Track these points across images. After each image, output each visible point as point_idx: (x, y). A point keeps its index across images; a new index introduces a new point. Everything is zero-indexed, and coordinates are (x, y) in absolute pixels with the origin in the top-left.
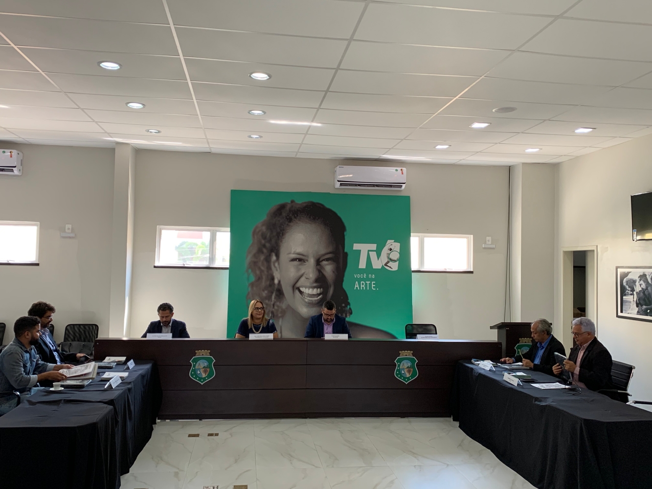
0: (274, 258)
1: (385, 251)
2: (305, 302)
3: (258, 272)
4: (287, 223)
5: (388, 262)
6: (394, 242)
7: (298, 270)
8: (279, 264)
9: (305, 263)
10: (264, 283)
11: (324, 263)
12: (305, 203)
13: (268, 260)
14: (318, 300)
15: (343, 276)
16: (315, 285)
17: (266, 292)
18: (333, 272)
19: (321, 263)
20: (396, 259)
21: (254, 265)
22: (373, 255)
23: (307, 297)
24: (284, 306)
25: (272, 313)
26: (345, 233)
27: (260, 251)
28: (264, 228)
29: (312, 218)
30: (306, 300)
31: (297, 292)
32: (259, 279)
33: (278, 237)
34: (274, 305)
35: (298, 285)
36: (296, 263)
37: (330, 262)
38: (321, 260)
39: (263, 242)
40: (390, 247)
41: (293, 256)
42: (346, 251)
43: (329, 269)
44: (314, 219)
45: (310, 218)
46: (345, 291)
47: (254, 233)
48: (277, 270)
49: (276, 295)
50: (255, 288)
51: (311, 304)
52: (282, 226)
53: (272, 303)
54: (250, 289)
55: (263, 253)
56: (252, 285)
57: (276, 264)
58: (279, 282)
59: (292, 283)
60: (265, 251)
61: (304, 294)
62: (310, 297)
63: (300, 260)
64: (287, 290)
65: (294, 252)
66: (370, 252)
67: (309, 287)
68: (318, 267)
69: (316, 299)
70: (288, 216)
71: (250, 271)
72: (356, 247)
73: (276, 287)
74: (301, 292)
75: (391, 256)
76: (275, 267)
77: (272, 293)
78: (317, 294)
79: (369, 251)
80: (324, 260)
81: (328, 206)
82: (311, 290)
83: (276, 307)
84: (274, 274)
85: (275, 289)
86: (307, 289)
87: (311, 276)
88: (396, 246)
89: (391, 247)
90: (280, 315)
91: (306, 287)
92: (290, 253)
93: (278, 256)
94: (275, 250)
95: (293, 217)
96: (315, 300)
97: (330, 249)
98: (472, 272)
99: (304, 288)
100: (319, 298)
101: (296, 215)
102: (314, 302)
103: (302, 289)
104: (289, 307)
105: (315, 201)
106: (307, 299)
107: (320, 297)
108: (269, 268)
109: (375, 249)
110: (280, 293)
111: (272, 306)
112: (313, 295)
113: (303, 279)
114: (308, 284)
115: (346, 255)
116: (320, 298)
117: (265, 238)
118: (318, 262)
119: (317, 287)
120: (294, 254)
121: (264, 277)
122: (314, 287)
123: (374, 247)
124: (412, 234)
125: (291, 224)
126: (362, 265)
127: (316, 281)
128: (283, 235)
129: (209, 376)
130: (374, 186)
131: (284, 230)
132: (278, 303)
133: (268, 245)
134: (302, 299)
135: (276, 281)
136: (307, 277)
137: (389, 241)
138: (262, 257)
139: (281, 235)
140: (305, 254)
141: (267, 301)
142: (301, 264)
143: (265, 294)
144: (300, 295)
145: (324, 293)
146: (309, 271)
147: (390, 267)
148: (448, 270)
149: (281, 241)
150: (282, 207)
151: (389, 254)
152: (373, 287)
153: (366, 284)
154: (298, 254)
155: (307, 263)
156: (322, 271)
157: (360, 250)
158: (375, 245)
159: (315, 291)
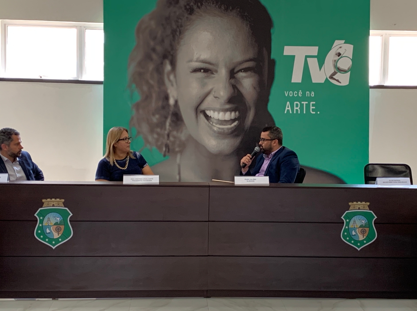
0: (168, 67)
1: (331, 57)
2: (215, 131)
3: (145, 88)
4: (186, 15)
5: (335, 73)
6: (345, 43)
7: (203, 85)
8: (175, 77)
9: (213, 75)
10: (154, 104)
11: (241, 74)
13: (159, 70)
14: (231, 128)
15: (268, 94)
16: (228, 106)
17: (157, 116)
18: (255, 88)
19: (235, 75)
20: (346, 69)
21: (139, 77)
23: (216, 124)
24: (183, 136)
25: (167, 146)
26: (272, 31)
27: (148, 57)
29: (223, 7)
30: (215, 129)
31: (202, 116)
32: (147, 98)
33: (174, 37)
34: (168, 136)
35: (203, 107)
36: (200, 75)
37: (249, 73)
38: (236, 70)
39: (152, 43)
40: (338, 51)
41: (196, 65)
42: (272, 57)
43: (247, 83)
44: (226, 9)
46: (270, 116)
47: (139, 31)
48: (172, 85)
49: (172, 121)
50: (141, 111)
51: (222, 135)
52: (180, 21)
53: (166, 132)
54: (134, 112)
55: (151, 59)
56: (137, 106)
57: (172, 77)
58: (176, 102)
59: (195, 103)
61: (212, 120)
62: (220, 125)
63: (206, 70)
64: (187, 114)
65: (198, 58)
66: (308, 59)
67: (219, 110)
68: (233, 81)
69: (229, 126)
70: (188, 4)
71: (134, 86)
72: (288, 51)
73: (172, 109)
74: (207, 117)
75: (339, 65)
76: (170, 80)
77: (166, 118)
78: (231, 120)
79: (307, 57)
80: (240, 71)
82: (221, 114)
83: (172, 139)
84: (169, 91)
85: (171, 113)
86: (216, 113)
87: (222, 93)
88: (348, 49)
89: (340, 51)
90: (177, 149)
91: (214, 110)
92: (191, 61)
93: (173, 64)
94: (169, 55)
95: (195, 7)
96: (228, 129)
97: (250, 55)
99: (212, 112)
100: (233, 125)
101: (199, 4)
102: (226, 131)
103: (209, 113)
104: (190, 138)
106: (217, 127)
107: (236, 123)
108: (161, 82)
109: (316, 54)
110: (177, 118)
111: (166, 137)
112: (225, 121)
113: (210, 98)
114: (218, 106)
115: (272, 63)
116: (235, 126)
117: (155, 38)
118: (232, 74)
119: (231, 110)
120: (196, 61)
121: (154, 95)
122: (226, 111)
123: (314, 51)
124: (372, 32)
125: (193, 17)
126: (297, 77)
127: (230, 101)
128: (180, 33)
129: (64, 236)
131: (181, 26)
132: (175, 133)
133: (159, 48)
134: (209, 126)
135: (172, 102)
136: (215, 96)
137: (337, 42)
138: (151, 67)
139: (178, 34)
140: (213, 61)
141: (159, 130)
142: (207, 77)
143: (155, 119)
144: (206, 121)
145: (241, 119)
146: (219, 87)
147: (338, 81)
149: (179, 43)
151: (336, 62)
152: (313, 110)
153: (302, 105)
154: (204, 62)
155: (216, 75)
156: (238, 86)
157: (294, 56)
158: (317, 48)
159: (228, 116)
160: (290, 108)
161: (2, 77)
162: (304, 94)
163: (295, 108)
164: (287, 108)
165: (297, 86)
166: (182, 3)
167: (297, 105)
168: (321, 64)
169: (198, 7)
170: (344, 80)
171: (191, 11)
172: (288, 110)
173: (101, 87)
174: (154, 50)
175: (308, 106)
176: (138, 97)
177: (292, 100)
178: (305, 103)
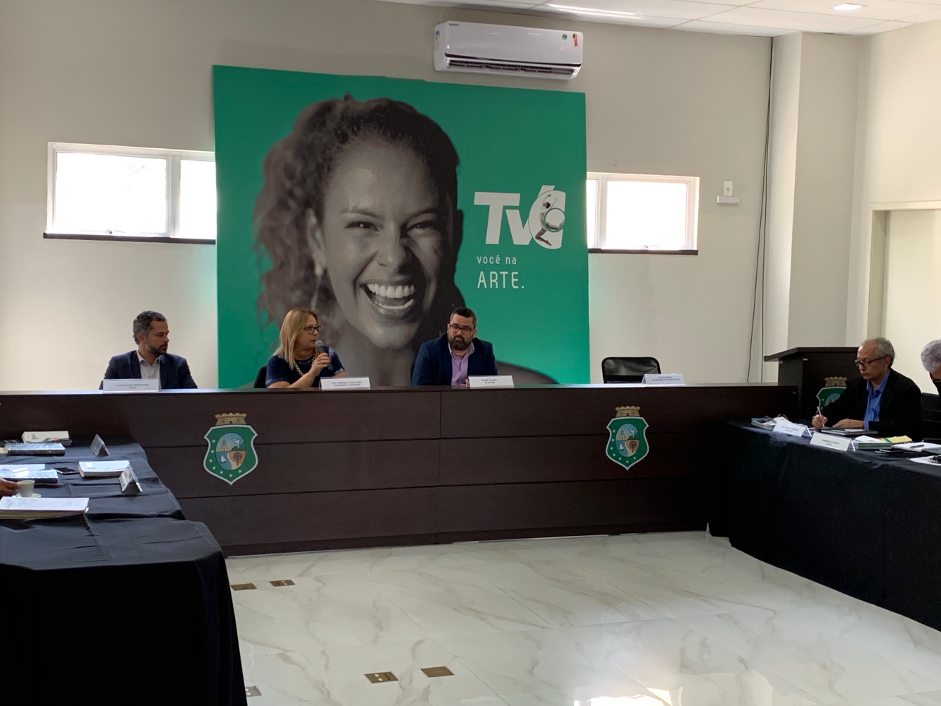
0: (312, 220)
1: (537, 208)
2: (380, 313)
3: (280, 251)
4: (337, 144)
5: (542, 232)
6: (555, 189)
7: (364, 246)
8: (323, 234)
9: (377, 233)
10: (293, 273)
11: (417, 231)
12: (374, 101)
13: (299, 224)
14: (404, 310)
15: (455, 259)
16: (399, 278)
17: (298, 293)
18: (435, 251)
19: (409, 233)
20: (558, 226)
21: (270, 235)
22: (514, 217)
23: (383, 303)
24: (336, 322)
26: (458, 169)
27: (282, 205)
28: (289, 156)
29: (389, 134)
30: (382, 311)
31: (362, 293)
32: (282, 265)
33: (320, 175)
35: (363, 279)
36: (359, 231)
37: (427, 230)
38: (409, 225)
39: (288, 184)
40: (546, 201)
41: (353, 217)
42: (459, 207)
43: (425, 244)
44: (394, 137)
45: (385, 134)
46: (458, 291)
47: (268, 165)
48: (319, 247)
49: (320, 300)
50: (274, 286)
51: (391, 319)
52: (328, 151)
54: (263, 287)
55: (288, 208)
56: (268, 278)
57: (318, 235)
58: (325, 271)
59: (352, 273)
60: (292, 204)
61: (377, 298)
62: (388, 305)
63: (367, 225)
64: (341, 289)
65: (354, 208)
66: (507, 210)
67: (387, 284)
68: (405, 241)
69: (401, 307)
70: (339, 128)
71: (262, 247)
72: (480, 198)
73: (319, 282)
74: (370, 294)
75: (549, 220)
76: (313, 236)
77: (311, 295)
78: (404, 297)
79: (505, 208)
80: (415, 226)
81: (421, 109)
82: (390, 289)
84: (314, 255)
85: (317, 287)
86: (383, 288)
87: (390, 259)
88: (559, 199)
89: (549, 200)
91: (380, 284)
92: (345, 211)
93: (320, 215)
94: (314, 202)
95: (349, 132)
96: (400, 311)
97: (428, 204)
98: (695, 253)
99: (376, 286)
100: (406, 305)
101: (355, 128)
102: (397, 314)
103: (372, 288)
104: (346, 324)
105: (395, 97)
106: (384, 308)
107: (410, 303)
108: (303, 242)
109: (518, 205)
110: (327, 296)
112: (396, 299)
113: (373, 266)
114: (385, 278)
115: (459, 216)
116: (410, 306)
117: (291, 177)
118: (404, 230)
119: (403, 283)
120: (353, 212)
121: (293, 262)
122: (396, 284)
123: (514, 199)
124: (588, 174)
125: (346, 147)
126: (493, 237)
127: (402, 269)
128: (329, 169)
130: (516, 68)
131: (331, 159)
132: (324, 318)
135: (318, 271)
136: (381, 262)
137: (545, 188)
138: (287, 219)
139: (326, 171)
140: (377, 212)
142: (368, 235)
143: (296, 296)
144: (368, 299)
146: (387, 249)
147: (547, 242)
148: (651, 248)
149: (326, 184)
150: (325, 110)
151: (544, 215)
152: (516, 283)
153: (500, 277)
154: (363, 212)
155: (381, 232)
156: (413, 249)
157: (489, 206)
158: (518, 195)
159: (399, 292)
160: (484, 281)
161: (48, 232)
162: (502, 261)
163: (492, 281)
164: (480, 281)
165: (492, 250)
166: (331, 125)
167: (494, 278)
168: (525, 218)
169: (354, 133)
170: (555, 241)
171: (344, 138)
172: (482, 284)
173: (214, 248)
174: (291, 194)
175: (508, 277)
176: (268, 264)
177: (487, 269)
178: (504, 273)
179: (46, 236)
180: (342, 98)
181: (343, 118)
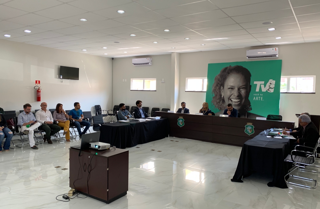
0: (222, 88)
1: (268, 84)
3: (216, 93)
4: (227, 74)
5: (269, 89)
6: (273, 80)
7: (231, 92)
8: (224, 90)
10: (218, 97)
11: (241, 89)
12: (235, 66)
13: (220, 89)
15: (249, 95)
16: (237, 98)
17: (218, 100)
18: (245, 93)
20: (273, 88)
21: (215, 91)
22: (263, 86)
23: (234, 102)
24: (225, 106)
25: (220, 108)
26: (251, 77)
27: (217, 85)
28: (219, 77)
30: (233, 104)
31: (230, 100)
32: (216, 95)
34: (221, 105)
35: (230, 98)
36: (230, 90)
37: (244, 89)
38: (240, 88)
39: (218, 82)
41: (229, 87)
42: (250, 84)
43: (243, 92)
44: (238, 72)
45: (236, 72)
46: (249, 101)
47: (215, 79)
48: (223, 92)
49: (222, 101)
50: (214, 99)
51: (235, 105)
53: (220, 104)
54: (213, 99)
56: (214, 98)
57: (223, 90)
58: (224, 97)
59: (228, 97)
60: (219, 85)
63: (232, 88)
64: (226, 100)
68: (239, 91)
69: (237, 103)
71: (213, 93)
72: (255, 83)
73: (222, 98)
75: (271, 86)
76: (222, 91)
77: (221, 101)
79: (261, 84)
80: (241, 88)
81: (244, 67)
82: (235, 100)
83: (222, 106)
84: (222, 94)
86: (234, 100)
87: (236, 94)
88: (273, 82)
89: (271, 82)
90: (223, 109)
91: (233, 99)
92: (228, 86)
93: (223, 87)
94: (223, 85)
95: (230, 72)
96: (237, 104)
97: (244, 84)
98: (314, 93)
100: (238, 103)
103: (232, 100)
105: (239, 65)
107: (239, 103)
108: (220, 92)
109: (264, 84)
110: (224, 101)
111: (220, 105)
112: (236, 102)
113: (232, 96)
114: (234, 98)
115: (250, 86)
117: (219, 81)
118: (239, 89)
119: (238, 99)
121: (218, 95)
122: (236, 99)
123: (263, 82)
125: (229, 75)
126: (257, 90)
127: (238, 96)
128: (226, 79)
131: (226, 77)
132: (223, 105)
133: (220, 83)
135: (222, 96)
136: (234, 95)
137: (270, 80)
138: (218, 88)
140: (233, 86)
141: (219, 104)
142: (232, 90)
143: (218, 101)
144: (231, 102)
145: (241, 101)
146: (235, 93)
147: (270, 91)
149: (225, 81)
150: (226, 68)
151: (270, 86)
152: (262, 99)
153: (259, 98)
154: (231, 86)
155: (234, 90)
156: (240, 93)
157: (257, 84)
158: (264, 82)
159: (237, 100)
160: (255, 99)
161: (186, 91)
162: (259, 95)
163: (257, 99)
165: (257, 93)
166: (227, 71)
167: (257, 98)
168: (265, 86)
169: (231, 72)
170: (272, 91)
171: (229, 73)
172: (254, 99)
173: (206, 93)
174: (219, 83)
175: (260, 98)
176: (214, 95)
177: (256, 96)
178: (259, 97)
179: (185, 91)
180: (229, 66)
181: (229, 70)
